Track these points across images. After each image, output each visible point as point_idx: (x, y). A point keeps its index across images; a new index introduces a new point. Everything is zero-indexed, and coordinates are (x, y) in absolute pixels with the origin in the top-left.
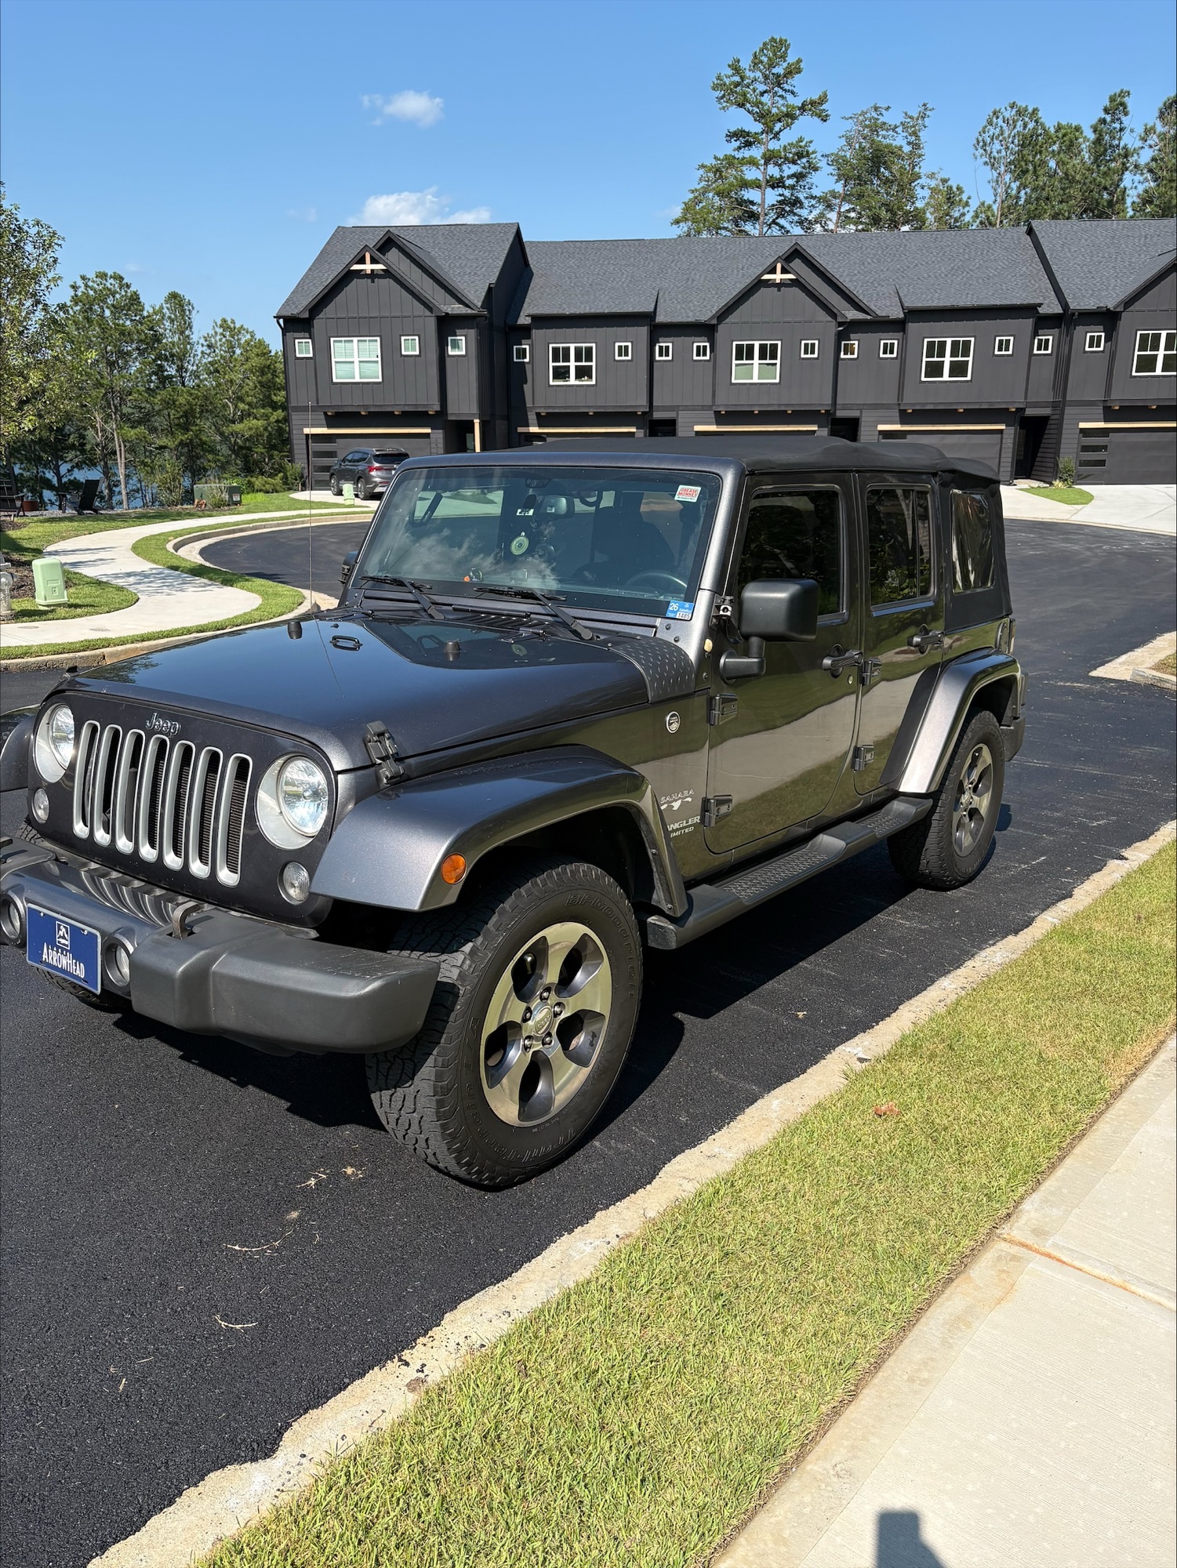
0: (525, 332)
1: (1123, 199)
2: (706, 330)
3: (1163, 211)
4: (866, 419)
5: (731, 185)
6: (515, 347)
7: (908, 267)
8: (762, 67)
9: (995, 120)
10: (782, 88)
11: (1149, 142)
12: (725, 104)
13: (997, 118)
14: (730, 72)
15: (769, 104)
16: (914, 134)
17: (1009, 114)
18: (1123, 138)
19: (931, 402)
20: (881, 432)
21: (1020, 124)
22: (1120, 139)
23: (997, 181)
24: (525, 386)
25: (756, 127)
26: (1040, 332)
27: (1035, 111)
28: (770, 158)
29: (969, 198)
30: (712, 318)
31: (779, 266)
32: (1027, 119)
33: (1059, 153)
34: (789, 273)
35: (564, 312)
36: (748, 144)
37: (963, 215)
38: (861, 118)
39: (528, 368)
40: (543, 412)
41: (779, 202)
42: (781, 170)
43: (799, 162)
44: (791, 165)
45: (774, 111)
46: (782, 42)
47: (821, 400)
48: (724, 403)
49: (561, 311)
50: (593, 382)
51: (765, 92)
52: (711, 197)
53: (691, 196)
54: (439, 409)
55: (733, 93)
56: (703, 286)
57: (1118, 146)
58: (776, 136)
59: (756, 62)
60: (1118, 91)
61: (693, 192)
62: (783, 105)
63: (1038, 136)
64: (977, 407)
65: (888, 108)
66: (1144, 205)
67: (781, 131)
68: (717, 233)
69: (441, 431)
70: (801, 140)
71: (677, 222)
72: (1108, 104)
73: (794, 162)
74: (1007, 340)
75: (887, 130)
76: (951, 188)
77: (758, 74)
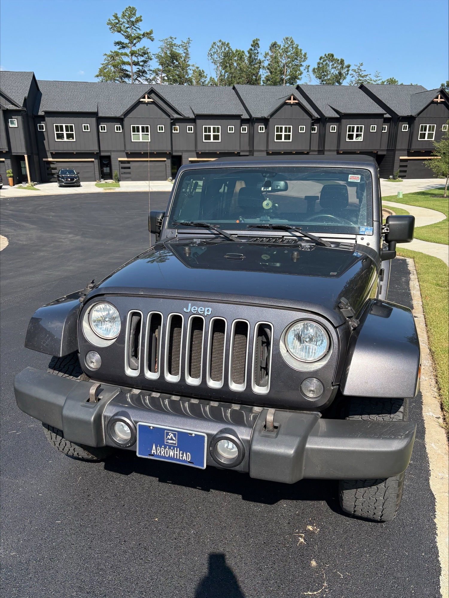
0: (42, 118)
1: (260, 78)
2: (120, 120)
3: (274, 84)
4: (184, 156)
5: (118, 63)
6: (38, 125)
7: (193, 99)
8: (126, 18)
9: (214, 46)
10: (135, 27)
11: (267, 58)
12: (113, 31)
13: (215, 45)
14: (114, 18)
15: (131, 32)
16: (186, 49)
17: (219, 44)
18: (259, 56)
19: (207, 149)
20: (190, 161)
21: (223, 48)
22: (257, 56)
23: (217, 69)
24: (44, 141)
25: (126, 41)
26: (243, 125)
27: (228, 44)
28: (133, 53)
29: (207, 75)
30: (122, 115)
31: (146, 96)
32: (225, 47)
33: (237, 60)
34: (150, 99)
35: (59, 110)
36: (124, 47)
37: (205, 81)
38: (166, 41)
39: (45, 134)
40: (54, 152)
41: (138, 71)
42: (138, 59)
43: (144, 56)
44: (141, 57)
45: (133, 35)
46: (133, 9)
47: (166, 148)
48: (129, 149)
49: (57, 110)
50: (75, 140)
51: (128, 27)
52: (110, 67)
53: (102, 66)
54: (8, 150)
55: (116, 27)
56: (116, 102)
57: (257, 59)
58: (134, 45)
59: (124, 16)
60: (255, 39)
61: (102, 64)
62: (136, 33)
63: (230, 53)
64: (224, 152)
65: (175, 38)
66: (267, 81)
67: (136, 43)
68: (114, 82)
69: (10, 160)
70: (144, 48)
71: (97, 76)
72: (253, 43)
73: (142, 56)
74: (231, 128)
75: (176, 46)
76: (200, 70)
77: (125, 20)
